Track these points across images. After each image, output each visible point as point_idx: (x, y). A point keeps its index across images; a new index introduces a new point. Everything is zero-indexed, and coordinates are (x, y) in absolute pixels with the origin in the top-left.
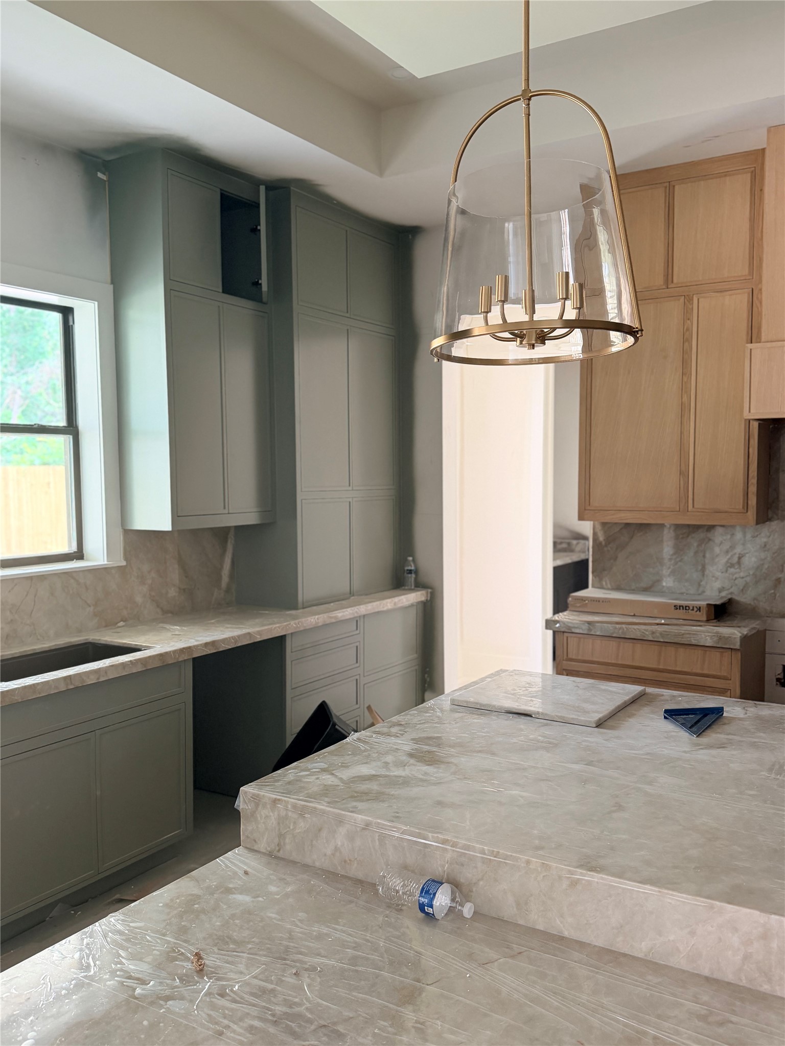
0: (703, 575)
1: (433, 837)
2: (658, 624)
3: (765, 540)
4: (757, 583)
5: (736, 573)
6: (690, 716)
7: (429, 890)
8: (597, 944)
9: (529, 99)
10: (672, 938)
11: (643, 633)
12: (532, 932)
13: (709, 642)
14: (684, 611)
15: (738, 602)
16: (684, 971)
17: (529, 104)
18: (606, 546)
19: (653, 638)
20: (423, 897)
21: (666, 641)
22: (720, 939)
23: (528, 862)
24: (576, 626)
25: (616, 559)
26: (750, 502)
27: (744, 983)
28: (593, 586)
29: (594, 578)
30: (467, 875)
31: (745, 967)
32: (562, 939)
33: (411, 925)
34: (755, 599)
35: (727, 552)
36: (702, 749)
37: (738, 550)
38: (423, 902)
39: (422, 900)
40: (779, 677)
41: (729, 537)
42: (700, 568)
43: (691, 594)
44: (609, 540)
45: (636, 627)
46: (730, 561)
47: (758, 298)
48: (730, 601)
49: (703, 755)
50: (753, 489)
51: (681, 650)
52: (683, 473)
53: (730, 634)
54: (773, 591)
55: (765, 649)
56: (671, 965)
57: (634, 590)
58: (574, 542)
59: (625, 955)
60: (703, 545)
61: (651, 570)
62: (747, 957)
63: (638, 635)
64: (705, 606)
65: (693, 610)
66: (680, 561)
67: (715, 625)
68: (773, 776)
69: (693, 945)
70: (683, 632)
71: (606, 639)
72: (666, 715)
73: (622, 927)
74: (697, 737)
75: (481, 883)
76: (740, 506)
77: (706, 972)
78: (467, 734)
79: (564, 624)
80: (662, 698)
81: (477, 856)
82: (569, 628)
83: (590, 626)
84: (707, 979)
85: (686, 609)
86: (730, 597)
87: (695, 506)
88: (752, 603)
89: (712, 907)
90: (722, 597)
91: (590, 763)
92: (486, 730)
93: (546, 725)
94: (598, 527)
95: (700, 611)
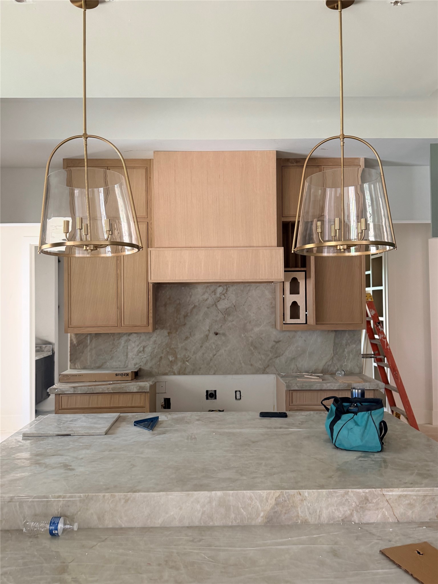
0: (127, 358)
1: (52, 496)
2: (109, 384)
3: (155, 339)
4: (152, 360)
5: (142, 356)
6: (146, 422)
7: (54, 522)
8: (138, 527)
9: (87, 138)
10: (172, 513)
11: (103, 389)
12: (107, 529)
13: (135, 390)
14: (121, 376)
15: (143, 370)
16: (178, 527)
17: (86, 140)
18: (78, 346)
19: (108, 391)
20: (52, 526)
21: (114, 392)
22: (192, 508)
23: (104, 496)
24: (67, 390)
25: (83, 352)
26: (150, 321)
27: (203, 524)
28: (70, 368)
29: (71, 364)
30: (72, 510)
31: (203, 517)
32: (121, 529)
33: (46, 542)
34: (151, 367)
35: (138, 346)
36: (156, 435)
37: (144, 344)
38: (52, 529)
39: (51, 528)
40: (162, 404)
41: (139, 338)
42: (125, 354)
43: (121, 368)
44: (79, 343)
45: (99, 387)
46: (139, 350)
47: (150, 227)
48: (140, 370)
49: (158, 438)
50: (151, 315)
51: (122, 396)
52: (119, 308)
53: (144, 385)
54: (159, 363)
55: (156, 391)
56: (172, 526)
57: (92, 368)
58: (44, 346)
59: (152, 528)
60: (127, 343)
61: (101, 357)
62: (203, 513)
63: (100, 391)
64: (131, 372)
65: (125, 375)
66: (116, 351)
67: (135, 381)
68: (190, 441)
69: (181, 514)
70: (123, 386)
71: (83, 395)
72: (135, 424)
73: (149, 515)
74: (152, 431)
75: (79, 513)
76: (145, 323)
77: (187, 525)
78: (41, 449)
79: (60, 389)
80: (129, 417)
81: (77, 500)
82: (63, 391)
83: (75, 389)
84: (188, 527)
85: (121, 375)
86: (139, 367)
87: (125, 324)
88: (150, 369)
89: (188, 495)
90: (136, 368)
91: (111, 451)
92: (50, 445)
93: (80, 438)
94: (73, 336)
95: (128, 376)
